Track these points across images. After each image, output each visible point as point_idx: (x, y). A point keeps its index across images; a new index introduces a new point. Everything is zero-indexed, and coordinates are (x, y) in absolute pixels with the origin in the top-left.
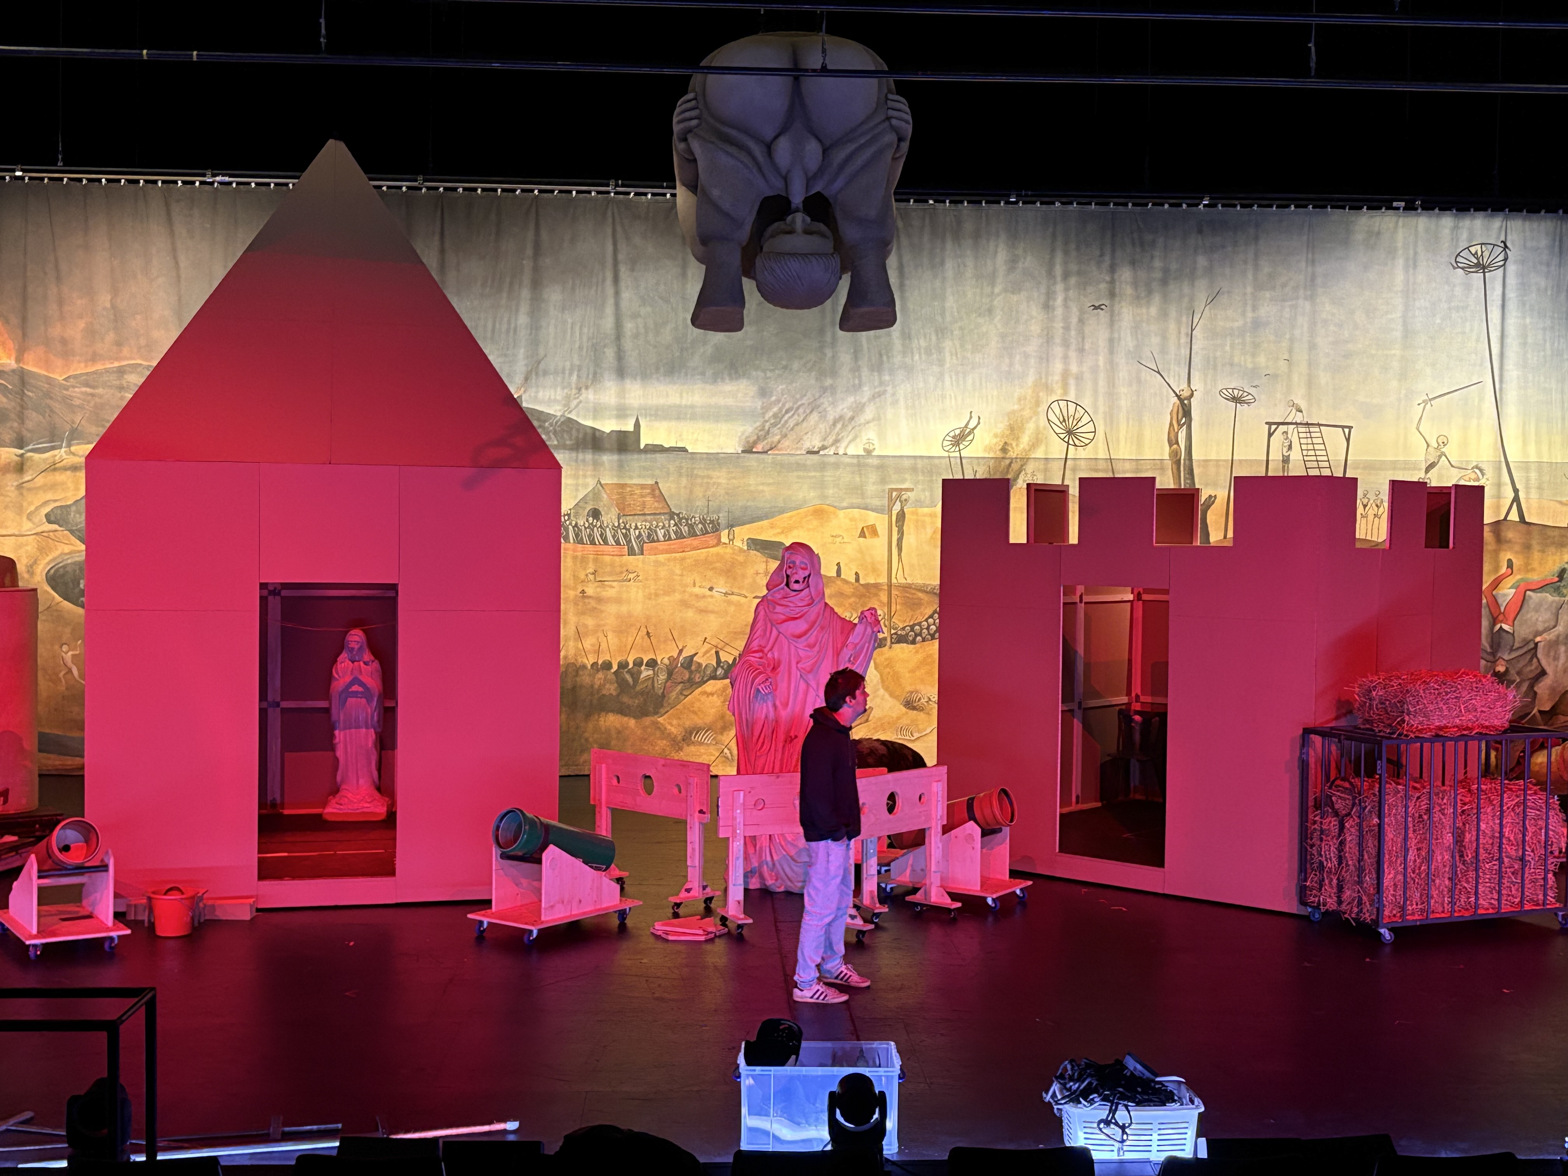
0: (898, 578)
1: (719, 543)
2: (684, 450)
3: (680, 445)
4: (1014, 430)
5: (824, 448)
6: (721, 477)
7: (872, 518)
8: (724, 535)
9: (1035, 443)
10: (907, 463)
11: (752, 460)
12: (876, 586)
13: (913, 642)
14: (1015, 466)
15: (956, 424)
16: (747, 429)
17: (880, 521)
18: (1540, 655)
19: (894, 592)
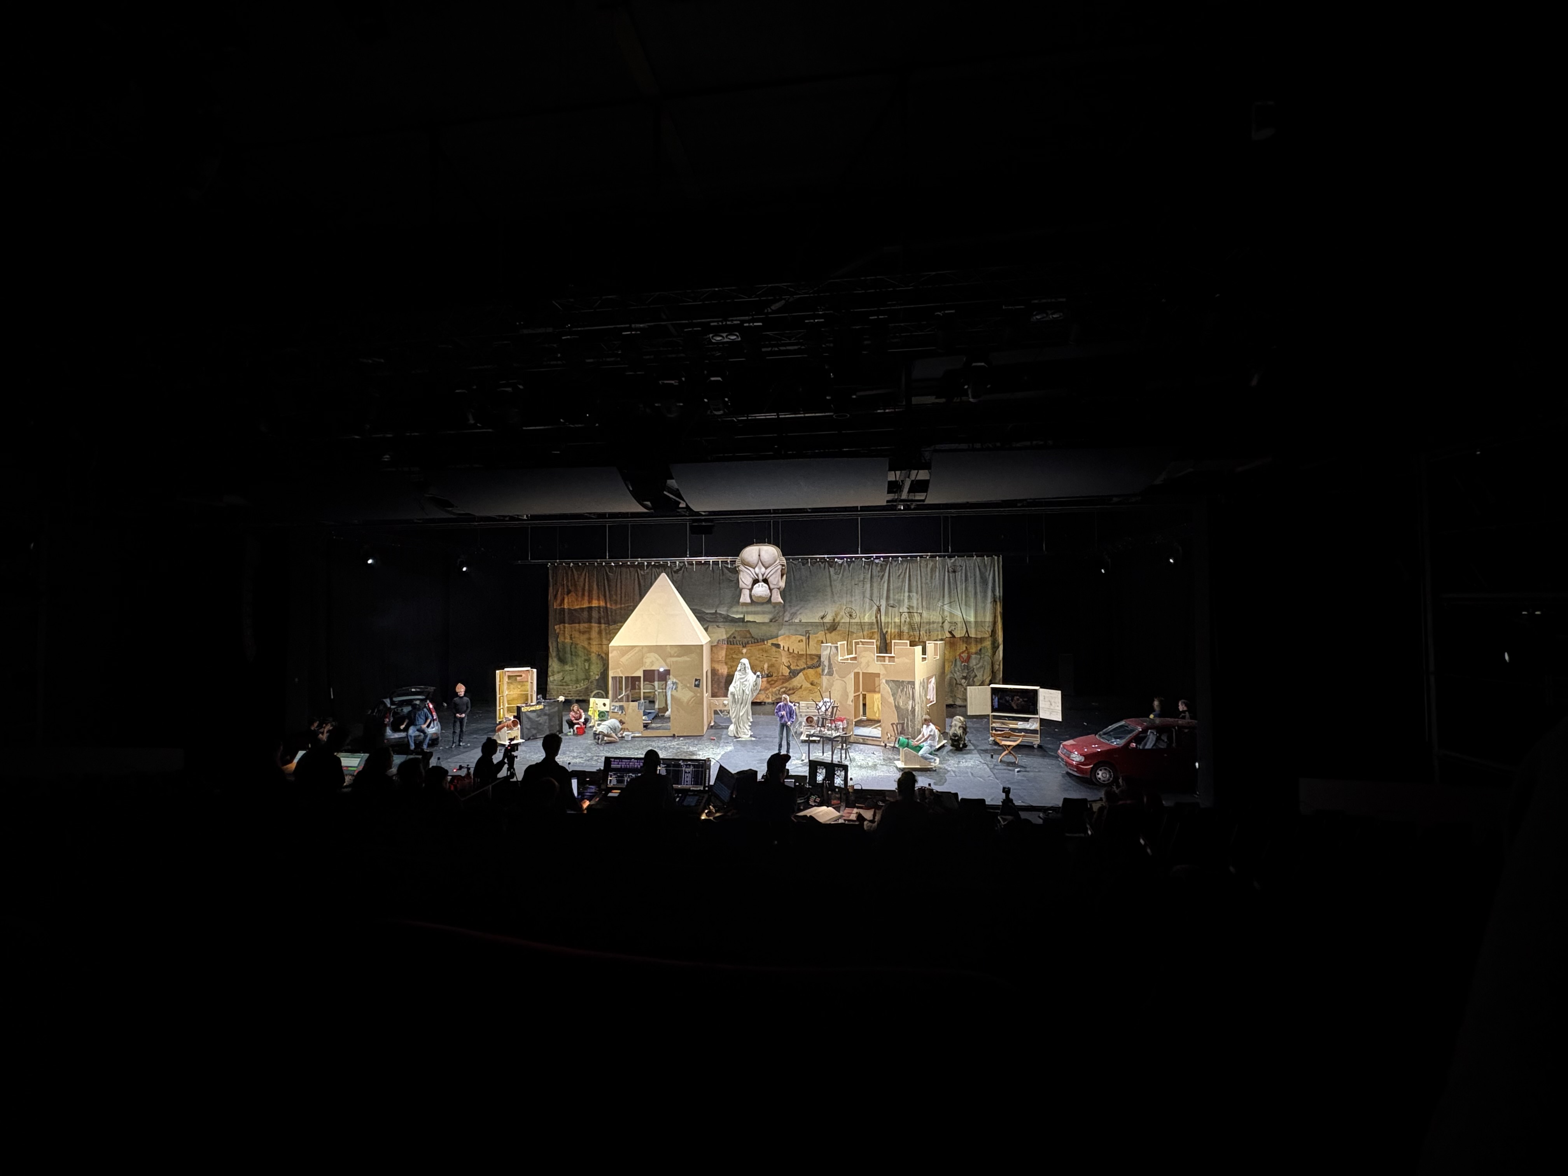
0: (808, 653)
1: (764, 644)
2: (755, 622)
3: (754, 620)
4: (836, 615)
5: (789, 620)
6: (764, 628)
7: (801, 637)
8: (766, 642)
9: (842, 617)
10: (809, 624)
11: (771, 623)
12: (803, 655)
13: (812, 668)
14: (837, 624)
15: (822, 614)
16: (770, 616)
17: (804, 638)
18: (975, 671)
19: (808, 656)
